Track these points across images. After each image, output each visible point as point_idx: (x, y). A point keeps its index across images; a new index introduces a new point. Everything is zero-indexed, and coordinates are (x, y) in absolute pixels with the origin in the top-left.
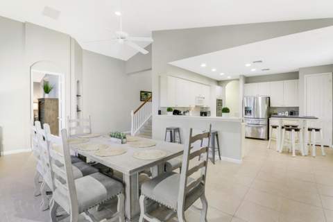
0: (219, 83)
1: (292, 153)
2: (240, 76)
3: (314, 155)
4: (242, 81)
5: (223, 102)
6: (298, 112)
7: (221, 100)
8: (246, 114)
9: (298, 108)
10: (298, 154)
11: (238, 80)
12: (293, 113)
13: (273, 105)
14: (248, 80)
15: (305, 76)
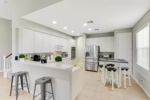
0: (74, 37)
1: (111, 84)
2: (84, 33)
3: (125, 87)
4: (84, 37)
5: (76, 49)
6: (114, 55)
7: (75, 48)
8: (86, 56)
9: (114, 53)
10: (116, 86)
11: (83, 36)
12: (111, 56)
13: (101, 51)
14: (88, 36)
15: (118, 34)
